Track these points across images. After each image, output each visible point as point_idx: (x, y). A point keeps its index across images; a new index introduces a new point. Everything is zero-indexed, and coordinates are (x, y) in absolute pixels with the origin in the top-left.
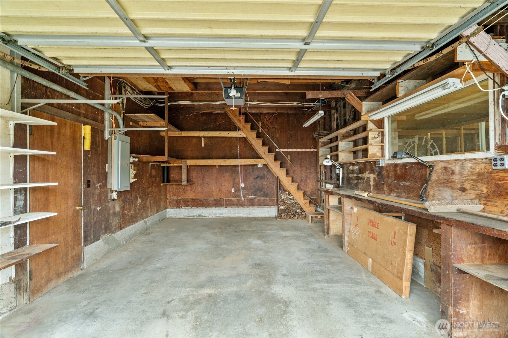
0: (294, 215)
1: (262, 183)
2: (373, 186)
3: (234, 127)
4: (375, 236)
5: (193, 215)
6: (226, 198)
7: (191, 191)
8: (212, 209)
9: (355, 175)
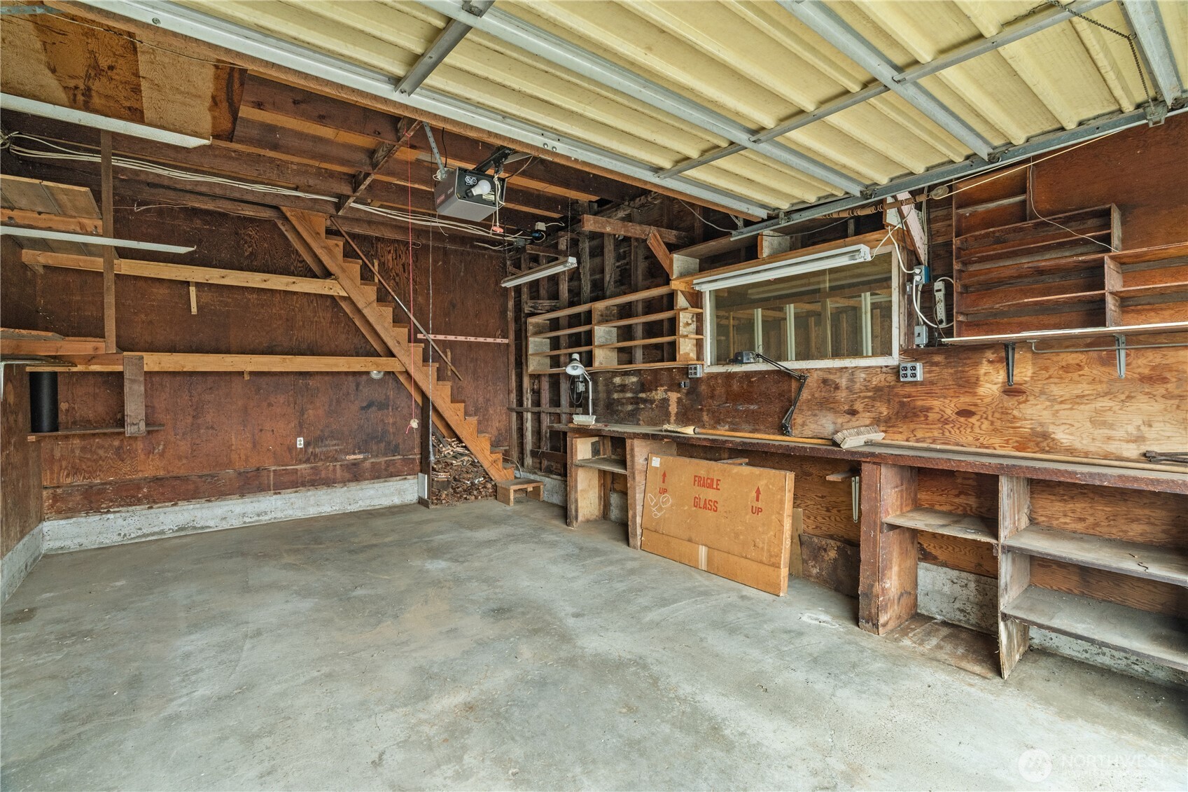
0: (469, 491)
1: (383, 420)
2: (677, 414)
3: (299, 265)
4: (712, 504)
5: (156, 529)
6: (279, 465)
7: (149, 452)
8: (230, 502)
9: (629, 395)
